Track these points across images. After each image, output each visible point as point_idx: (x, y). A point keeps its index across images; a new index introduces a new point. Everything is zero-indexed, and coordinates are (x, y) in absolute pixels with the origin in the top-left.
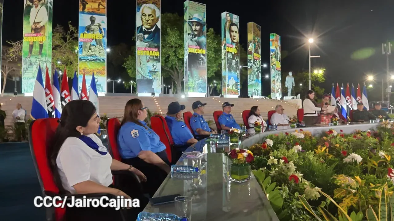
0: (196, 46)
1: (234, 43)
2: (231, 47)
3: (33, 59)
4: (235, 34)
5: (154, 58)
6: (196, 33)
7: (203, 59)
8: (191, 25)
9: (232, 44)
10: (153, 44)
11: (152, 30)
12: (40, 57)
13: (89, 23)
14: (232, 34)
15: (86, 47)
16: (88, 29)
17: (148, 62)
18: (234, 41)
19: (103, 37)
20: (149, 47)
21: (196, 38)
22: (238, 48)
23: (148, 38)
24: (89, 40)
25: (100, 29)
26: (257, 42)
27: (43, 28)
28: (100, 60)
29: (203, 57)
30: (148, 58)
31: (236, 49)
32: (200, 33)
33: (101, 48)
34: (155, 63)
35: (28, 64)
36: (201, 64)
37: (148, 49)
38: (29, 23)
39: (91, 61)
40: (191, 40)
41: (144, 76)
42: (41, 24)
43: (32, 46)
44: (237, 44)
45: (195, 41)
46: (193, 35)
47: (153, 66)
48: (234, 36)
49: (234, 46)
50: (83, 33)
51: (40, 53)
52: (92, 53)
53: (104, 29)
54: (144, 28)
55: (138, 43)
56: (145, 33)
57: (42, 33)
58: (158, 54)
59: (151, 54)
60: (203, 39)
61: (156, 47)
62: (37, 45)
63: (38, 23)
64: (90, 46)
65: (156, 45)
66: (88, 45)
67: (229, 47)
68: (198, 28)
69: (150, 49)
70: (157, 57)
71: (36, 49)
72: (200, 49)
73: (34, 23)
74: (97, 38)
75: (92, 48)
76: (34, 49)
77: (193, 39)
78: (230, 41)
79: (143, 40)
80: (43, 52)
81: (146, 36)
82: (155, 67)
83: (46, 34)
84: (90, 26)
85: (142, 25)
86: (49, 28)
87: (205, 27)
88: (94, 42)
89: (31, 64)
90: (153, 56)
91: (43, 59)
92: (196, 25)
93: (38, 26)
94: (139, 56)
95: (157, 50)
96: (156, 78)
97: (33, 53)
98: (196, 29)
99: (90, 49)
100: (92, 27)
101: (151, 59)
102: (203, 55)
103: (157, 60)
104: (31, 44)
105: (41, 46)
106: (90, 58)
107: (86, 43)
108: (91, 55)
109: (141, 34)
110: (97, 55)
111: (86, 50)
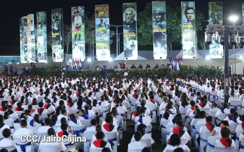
0: (159, 28)
1: (190, 21)
2: (187, 25)
3: (77, 42)
4: (191, 15)
5: (133, 38)
6: (159, 20)
7: (164, 35)
8: (155, 16)
9: (188, 22)
10: (132, 30)
11: (132, 22)
12: (79, 41)
13: (100, 22)
14: (188, 15)
15: (99, 35)
16: (100, 26)
17: (129, 40)
18: (190, 20)
19: (107, 29)
20: (130, 32)
21: (159, 23)
22: (194, 24)
23: (129, 27)
24: (100, 31)
25: (105, 25)
26: (218, 16)
27: (80, 26)
28: (105, 41)
29: (164, 34)
30: (129, 38)
31: (192, 25)
32: (162, 20)
33: (106, 35)
34: (133, 41)
35: (75, 45)
36: (163, 38)
37: (129, 33)
38: (74, 24)
39: (101, 42)
40: (155, 25)
41: (127, 49)
42: (79, 25)
43: (76, 36)
44: (192, 21)
45: (158, 25)
46: (156, 21)
47: (132, 42)
48: (190, 16)
49: (190, 23)
50: (98, 28)
51: (79, 39)
52: (102, 38)
53: (107, 25)
54: (127, 22)
55: (124, 30)
56: (128, 24)
57: (80, 29)
58: (135, 35)
59: (131, 36)
60: (164, 23)
61: (134, 32)
62: (78, 35)
63: (78, 24)
64: (101, 34)
65: (133, 30)
66: (100, 34)
67: (185, 25)
68: (160, 17)
69: (130, 33)
70: (134, 37)
71: (78, 38)
72: (162, 29)
73: (76, 24)
74: (104, 30)
75: (102, 35)
76: (77, 38)
77: (157, 24)
78: (186, 21)
79: (127, 28)
80: (81, 39)
81: (128, 26)
82: (133, 43)
83: (82, 30)
84: (100, 24)
85: (126, 20)
86: (83, 27)
87: (165, 15)
88: (102, 32)
89: (76, 45)
90: (132, 37)
91: (81, 42)
92: (158, 15)
93: (78, 26)
94: (125, 37)
95: (134, 33)
96: (134, 49)
97: (76, 40)
98: (158, 18)
99: (101, 36)
100: (102, 24)
101: (131, 39)
102: (164, 32)
103: (135, 39)
104: (75, 35)
105: (80, 36)
106: (101, 40)
107: (99, 33)
108: (102, 39)
109: (126, 25)
110: (105, 38)
111: (99, 36)
